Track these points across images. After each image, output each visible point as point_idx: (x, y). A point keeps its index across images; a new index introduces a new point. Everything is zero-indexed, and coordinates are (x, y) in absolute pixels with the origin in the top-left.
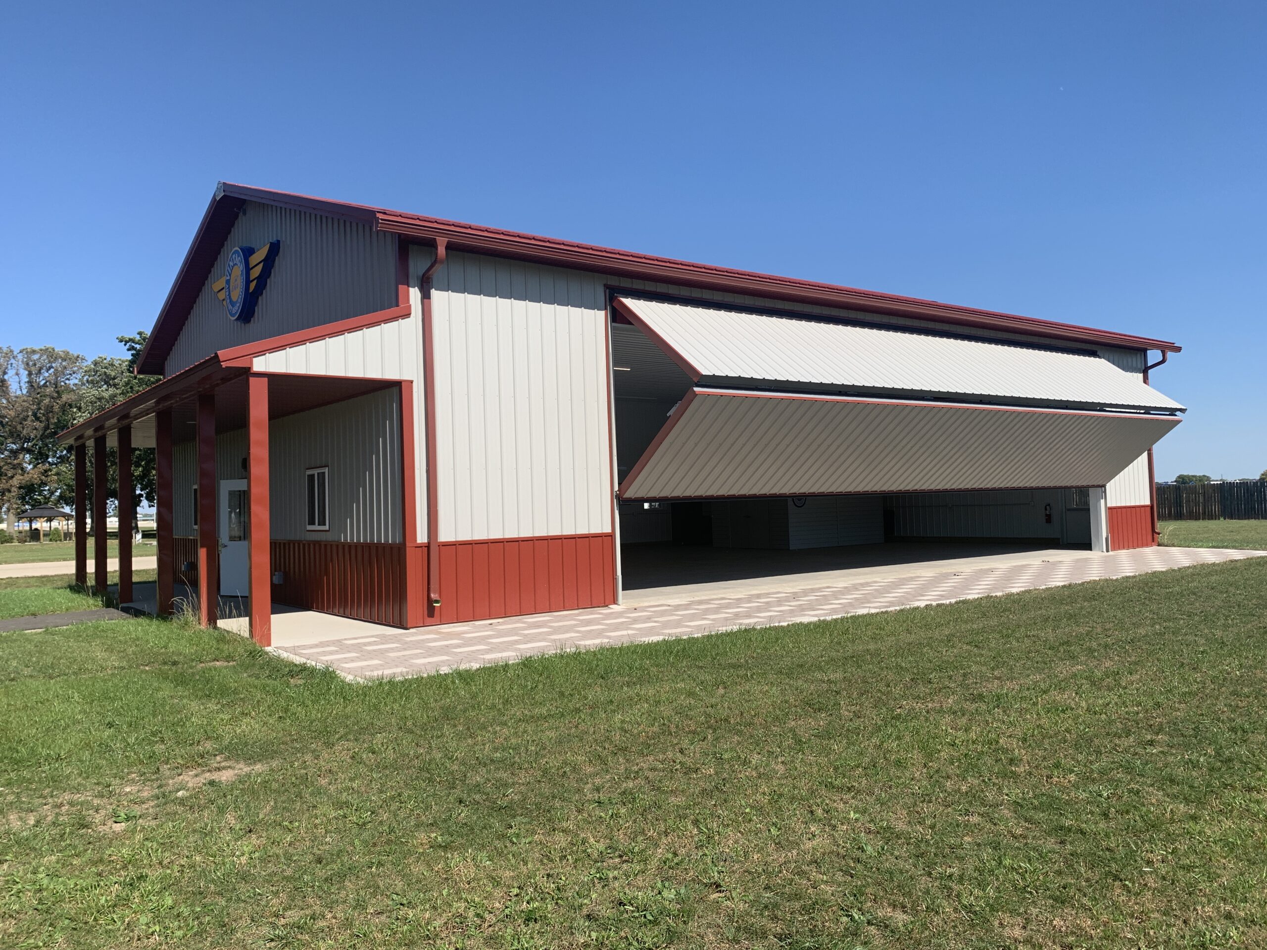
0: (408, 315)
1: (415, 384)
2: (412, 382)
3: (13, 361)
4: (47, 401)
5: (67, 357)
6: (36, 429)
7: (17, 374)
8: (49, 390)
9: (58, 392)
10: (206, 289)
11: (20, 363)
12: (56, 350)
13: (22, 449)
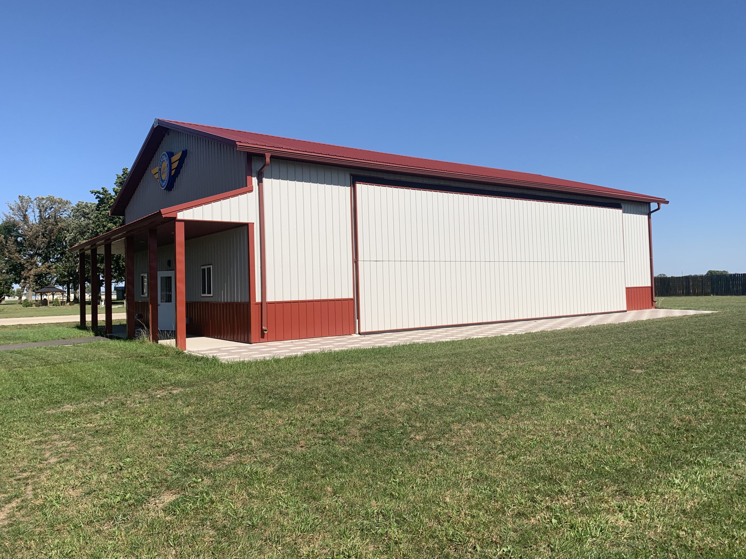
0: (252, 191)
1: (255, 225)
2: (253, 223)
3: (30, 204)
4: (50, 227)
5: (61, 202)
6: (44, 242)
7: (33, 211)
8: (52, 220)
9: (56, 222)
10: (147, 172)
11: (35, 205)
12: (55, 198)
13: (36, 254)
